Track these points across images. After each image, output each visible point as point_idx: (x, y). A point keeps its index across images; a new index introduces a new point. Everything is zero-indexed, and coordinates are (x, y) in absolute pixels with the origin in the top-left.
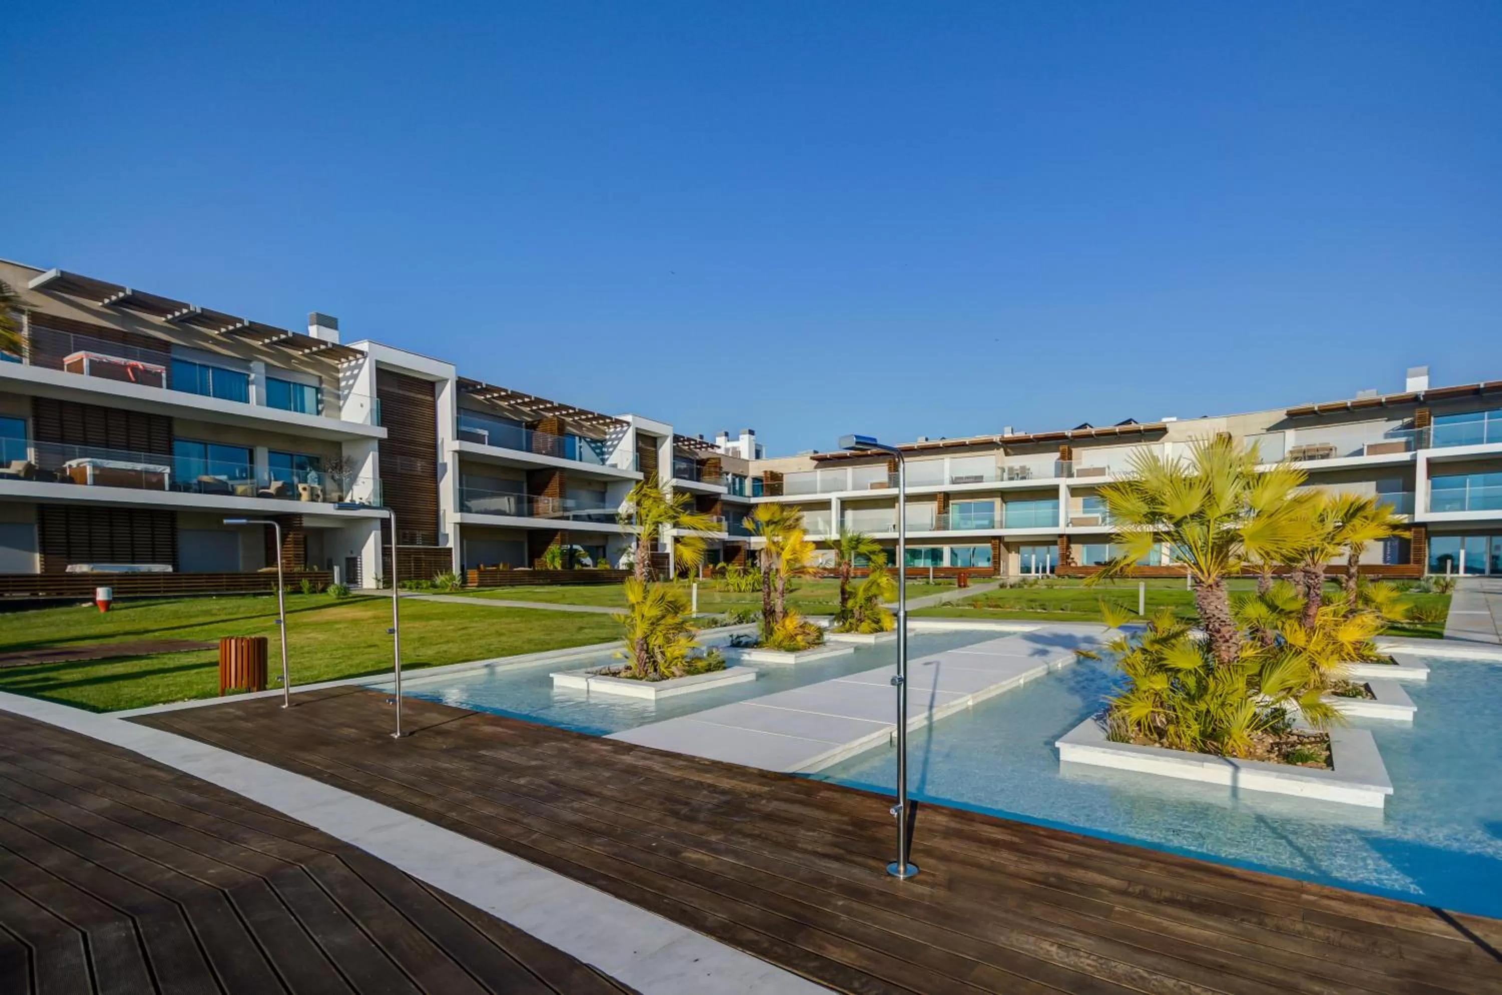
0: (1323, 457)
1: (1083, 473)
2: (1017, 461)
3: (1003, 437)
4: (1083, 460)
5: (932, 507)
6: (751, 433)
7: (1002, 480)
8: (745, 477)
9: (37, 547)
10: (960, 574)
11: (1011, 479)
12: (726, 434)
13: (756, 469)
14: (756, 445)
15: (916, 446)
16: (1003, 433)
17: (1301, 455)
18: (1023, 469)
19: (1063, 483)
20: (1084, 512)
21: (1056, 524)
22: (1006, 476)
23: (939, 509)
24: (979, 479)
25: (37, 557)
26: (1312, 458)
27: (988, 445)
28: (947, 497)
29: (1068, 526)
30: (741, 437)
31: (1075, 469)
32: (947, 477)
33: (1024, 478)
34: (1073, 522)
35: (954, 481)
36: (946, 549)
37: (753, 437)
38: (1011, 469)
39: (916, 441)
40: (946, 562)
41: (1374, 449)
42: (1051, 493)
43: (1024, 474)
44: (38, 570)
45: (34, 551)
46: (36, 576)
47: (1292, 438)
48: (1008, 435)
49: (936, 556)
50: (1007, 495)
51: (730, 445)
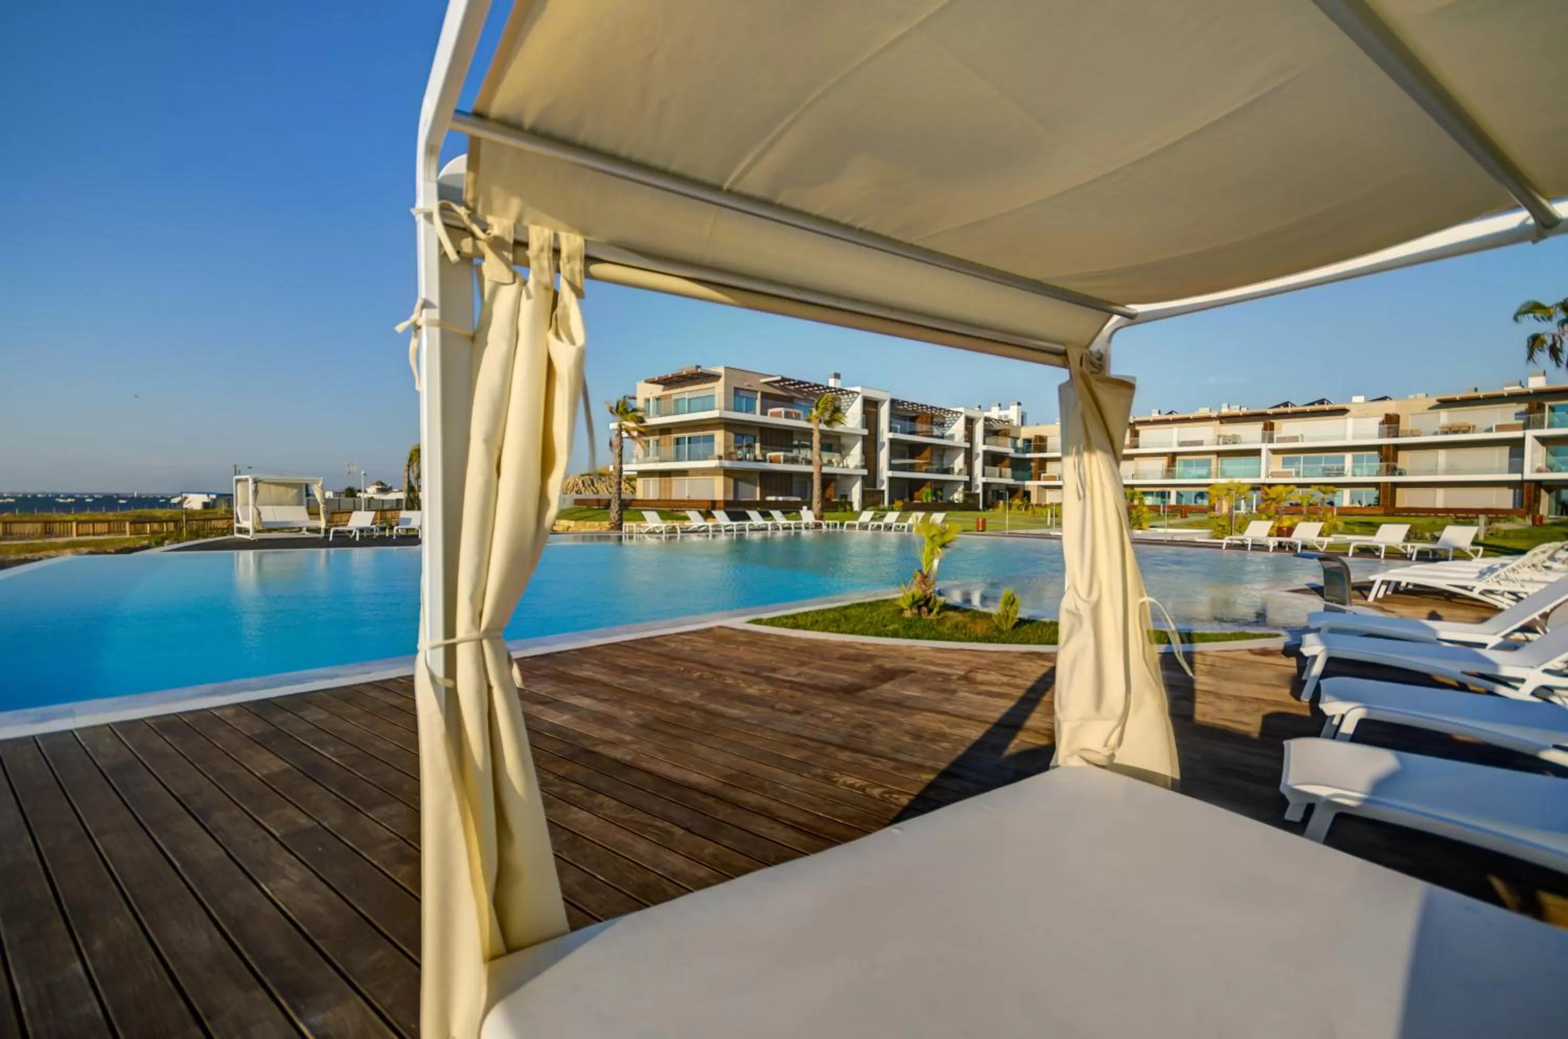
0: (1465, 432)
1: (1282, 440)
2: (1230, 430)
3: (1219, 413)
4: (1283, 430)
5: (1163, 462)
6: (1019, 404)
7: (1218, 444)
8: (1018, 438)
9: (758, 482)
10: (1181, 511)
11: (1225, 443)
12: (1000, 405)
13: (1027, 432)
14: (1022, 413)
15: (1151, 419)
16: (1221, 408)
17: (1447, 430)
18: (1235, 436)
19: (1265, 447)
20: (1283, 467)
21: (1259, 476)
22: (1221, 440)
23: (1169, 463)
24: (1200, 443)
25: (758, 489)
26: (1456, 432)
27: (1208, 419)
28: (1173, 457)
29: (1268, 477)
30: (1011, 407)
31: (1276, 436)
32: (1175, 441)
33: (1234, 443)
34: (1274, 475)
35: (1182, 444)
36: (1173, 492)
37: (1020, 407)
38: (1225, 437)
39: (1151, 414)
40: (1173, 501)
41: (1500, 428)
42: (1257, 453)
43: (1235, 439)
44: (758, 498)
45: (756, 485)
46: (757, 501)
47: (1445, 417)
48: (1225, 411)
49: (1163, 495)
50: (1219, 454)
51: (1003, 413)
